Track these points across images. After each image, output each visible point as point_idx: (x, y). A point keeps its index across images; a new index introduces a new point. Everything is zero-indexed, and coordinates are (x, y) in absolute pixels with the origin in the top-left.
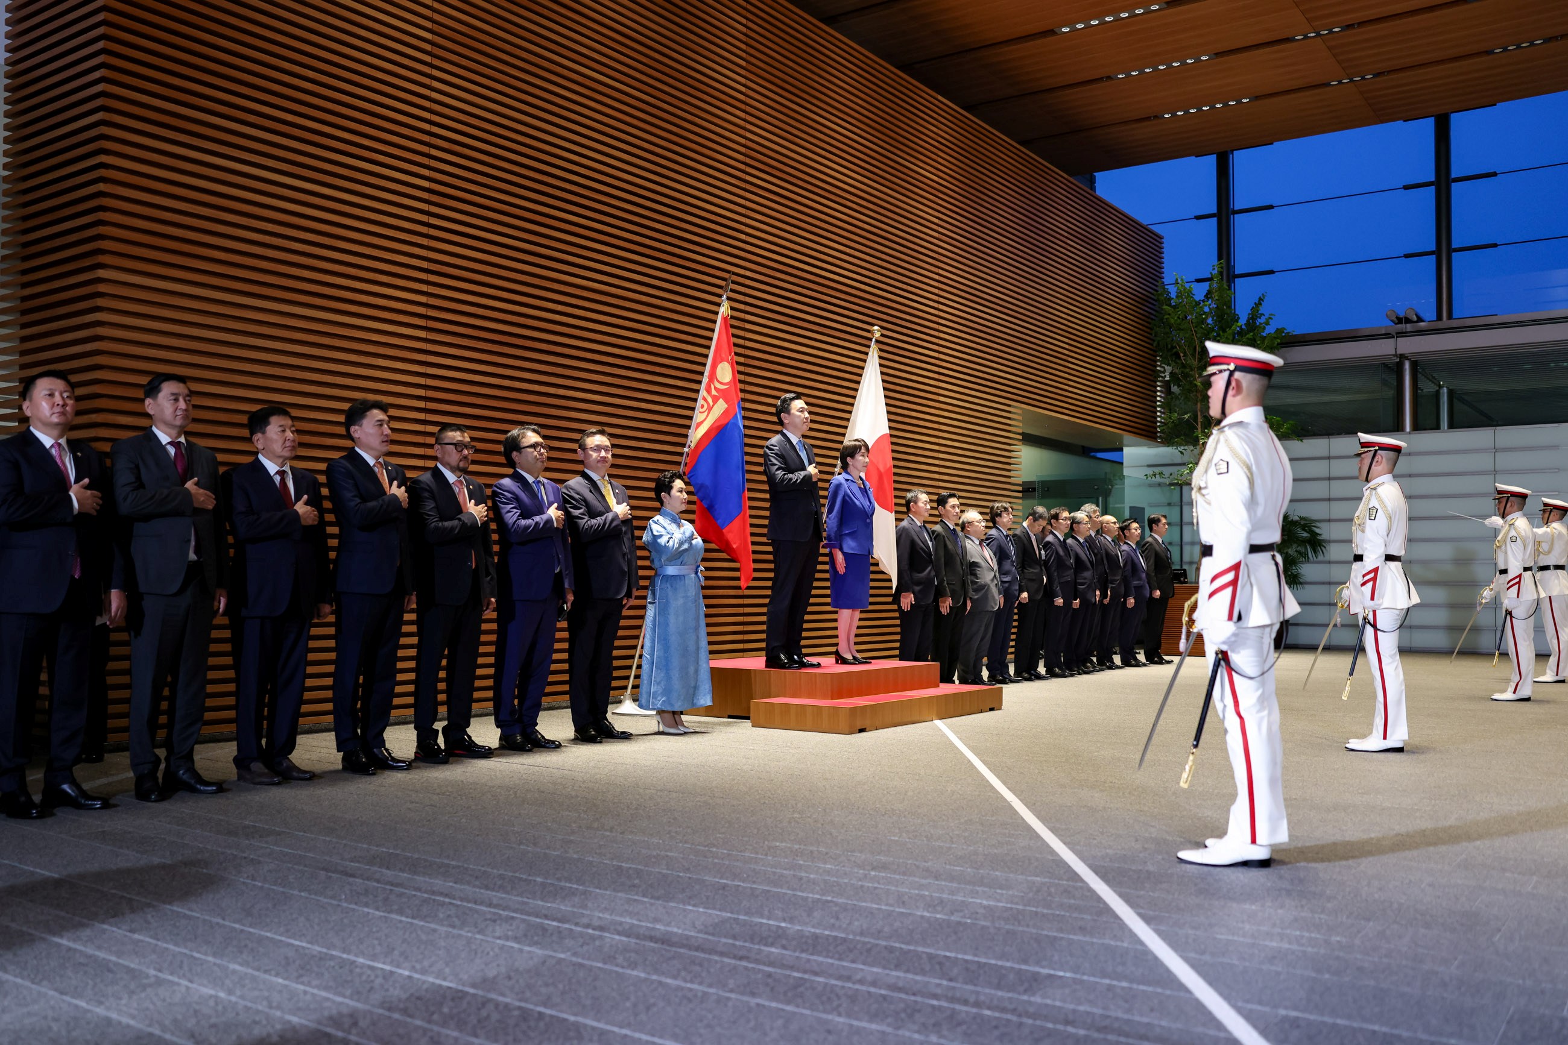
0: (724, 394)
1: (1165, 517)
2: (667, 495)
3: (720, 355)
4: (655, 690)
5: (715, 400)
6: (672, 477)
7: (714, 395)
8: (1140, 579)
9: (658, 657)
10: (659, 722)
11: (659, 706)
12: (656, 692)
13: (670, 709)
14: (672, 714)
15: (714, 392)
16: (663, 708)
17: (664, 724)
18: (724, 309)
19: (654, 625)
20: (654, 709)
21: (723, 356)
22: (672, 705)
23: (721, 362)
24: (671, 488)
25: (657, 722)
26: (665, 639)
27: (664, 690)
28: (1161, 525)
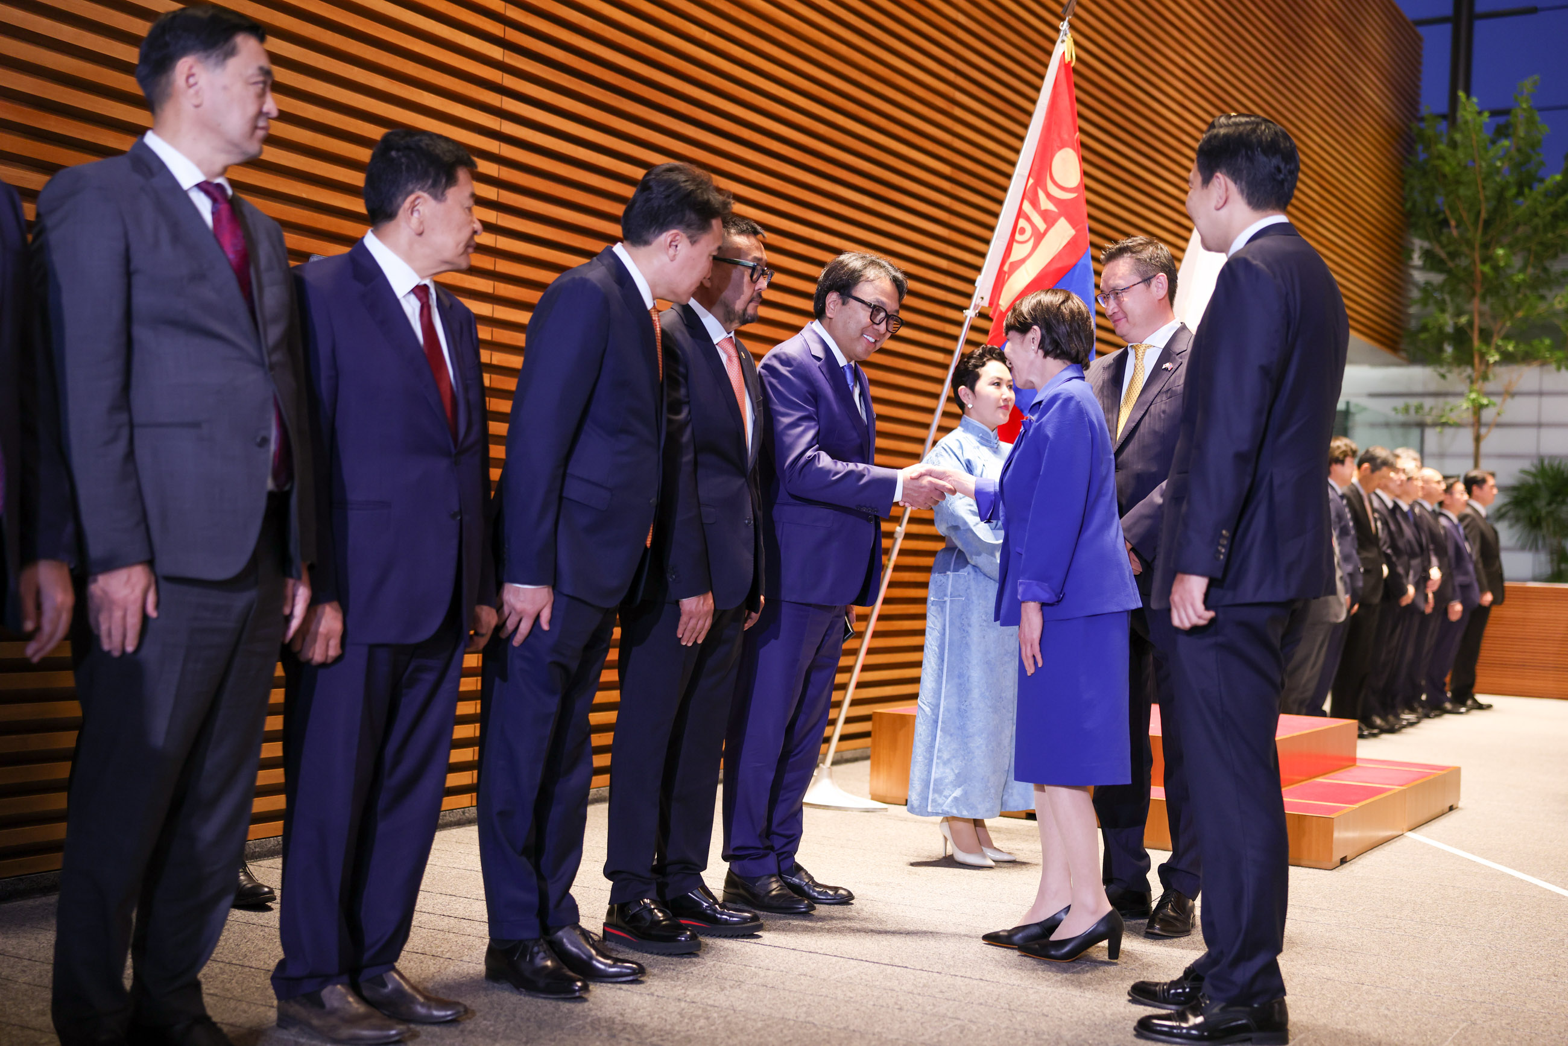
0: (1065, 209)
1: (1493, 475)
2: (968, 391)
3: (1059, 135)
4: (938, 776)
5: (1050, 219)
6: (982, 356)
7: (1046, 211)
8: (1466, 573)
9: (947, 710)
10: (946, 839)
11: (946, 808)
12: (941, 779)
13: (966, 814)
14: (972, 826)
15: (1045, 204)
16: (955, 812)
17: (958, 844)
18: (1064, 48)
19: (942, 647)
20: (937, 814)
21: (1066, 137)
22: (973, 807)
23: (1060, 148)
24: (977, 377)
25: (942, 840)
26: (960, 676)
27: (958, 776)
28: (1486, 487)
